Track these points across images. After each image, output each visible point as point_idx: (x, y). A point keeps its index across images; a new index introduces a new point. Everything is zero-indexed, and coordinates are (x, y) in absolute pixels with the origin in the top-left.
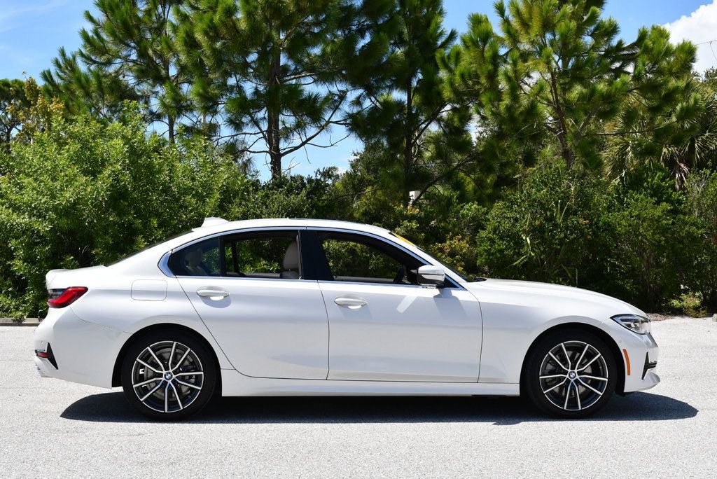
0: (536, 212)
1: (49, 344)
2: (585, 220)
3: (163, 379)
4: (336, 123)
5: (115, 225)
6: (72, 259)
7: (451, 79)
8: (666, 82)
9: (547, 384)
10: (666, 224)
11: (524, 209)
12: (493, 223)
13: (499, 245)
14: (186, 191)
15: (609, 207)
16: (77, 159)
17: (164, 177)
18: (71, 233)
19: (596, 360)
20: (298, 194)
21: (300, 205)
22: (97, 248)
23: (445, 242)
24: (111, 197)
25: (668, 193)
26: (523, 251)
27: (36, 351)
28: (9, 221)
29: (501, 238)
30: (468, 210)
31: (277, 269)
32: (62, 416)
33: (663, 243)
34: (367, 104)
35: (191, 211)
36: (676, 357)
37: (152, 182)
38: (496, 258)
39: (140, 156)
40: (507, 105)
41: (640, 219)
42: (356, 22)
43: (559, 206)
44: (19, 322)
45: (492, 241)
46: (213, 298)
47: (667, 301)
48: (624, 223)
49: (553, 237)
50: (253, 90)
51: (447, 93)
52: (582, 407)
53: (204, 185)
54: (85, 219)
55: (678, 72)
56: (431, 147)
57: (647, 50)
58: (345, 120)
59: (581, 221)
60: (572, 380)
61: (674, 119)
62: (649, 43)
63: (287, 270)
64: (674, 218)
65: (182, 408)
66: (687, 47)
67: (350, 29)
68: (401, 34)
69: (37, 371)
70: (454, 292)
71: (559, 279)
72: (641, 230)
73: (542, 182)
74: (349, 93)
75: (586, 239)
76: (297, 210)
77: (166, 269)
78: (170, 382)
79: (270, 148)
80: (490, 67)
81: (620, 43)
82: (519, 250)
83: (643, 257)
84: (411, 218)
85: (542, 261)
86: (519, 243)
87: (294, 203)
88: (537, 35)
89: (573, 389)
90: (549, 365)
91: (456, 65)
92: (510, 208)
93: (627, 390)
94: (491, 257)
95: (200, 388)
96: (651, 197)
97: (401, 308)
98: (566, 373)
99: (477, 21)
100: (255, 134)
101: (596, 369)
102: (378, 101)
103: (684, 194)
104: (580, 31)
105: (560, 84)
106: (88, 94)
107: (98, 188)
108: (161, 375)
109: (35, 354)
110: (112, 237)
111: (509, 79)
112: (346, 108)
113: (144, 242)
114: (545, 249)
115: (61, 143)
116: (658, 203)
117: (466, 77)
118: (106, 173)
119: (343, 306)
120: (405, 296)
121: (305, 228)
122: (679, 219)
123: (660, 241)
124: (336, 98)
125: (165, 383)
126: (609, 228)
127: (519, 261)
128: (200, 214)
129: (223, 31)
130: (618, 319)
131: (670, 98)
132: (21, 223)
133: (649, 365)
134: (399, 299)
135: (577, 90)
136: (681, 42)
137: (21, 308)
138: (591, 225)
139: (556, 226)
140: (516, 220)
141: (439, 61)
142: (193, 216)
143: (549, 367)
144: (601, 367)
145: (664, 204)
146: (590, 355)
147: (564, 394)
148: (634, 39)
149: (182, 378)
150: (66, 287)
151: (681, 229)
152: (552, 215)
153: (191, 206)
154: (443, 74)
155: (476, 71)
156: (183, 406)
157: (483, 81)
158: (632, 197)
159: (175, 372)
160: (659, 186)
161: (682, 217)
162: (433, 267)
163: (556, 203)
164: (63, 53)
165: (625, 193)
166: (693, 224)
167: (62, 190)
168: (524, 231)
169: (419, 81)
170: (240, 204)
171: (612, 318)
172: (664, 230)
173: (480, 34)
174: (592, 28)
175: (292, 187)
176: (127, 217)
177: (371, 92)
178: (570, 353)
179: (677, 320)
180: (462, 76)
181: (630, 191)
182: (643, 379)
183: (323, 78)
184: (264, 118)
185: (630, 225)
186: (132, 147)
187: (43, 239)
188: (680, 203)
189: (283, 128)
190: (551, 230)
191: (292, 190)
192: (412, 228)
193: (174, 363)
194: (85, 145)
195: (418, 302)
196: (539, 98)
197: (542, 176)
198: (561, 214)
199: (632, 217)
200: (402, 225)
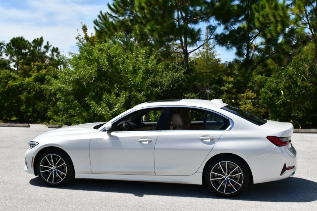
4: (212, 38)
7: (259, 17)
11: (282, 78)
12: (268, 84)
13: (269, 95)
21: (179, 77)
23: (245, 93)
26: (281, 98)
29: (271, 91)
30: (258, 78)
38: (268, 101)
43: (299, 77)
45: (266, 93)
49: (295, 91)
51: (257, 23)
58: (215, 37)
59: (308, 84)
74: (221, 25)
75: (311, 92)
80: (274, 11)
82: (279, 97)
91: (262, 11)
94: (265, 100)
102: (234, 27)
111: (281, 17)
127: (278, 103)
138: (313, 86)
139: (297, 86)
152: (296, 81)
164: (101, 13)
168: (282, 88)
180: (263, 15)
190: (295, 88)
192: (230, 87)
198: (300, 80)
200: (225, 86)
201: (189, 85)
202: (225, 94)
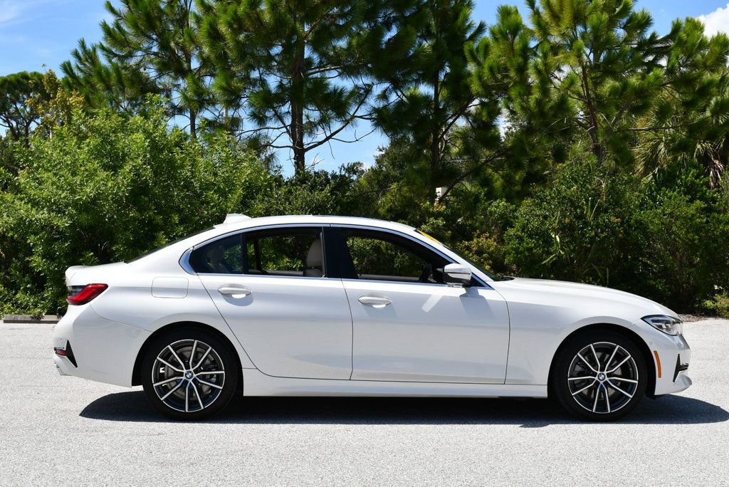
0: (566, 210)
1: (68, 342)
2: (617, 218)
3: (184, 378)
4: (361, 117)
5: (135, 221)
6: (92, 256)
7: (480, 72)
8: (700, 76)
9: (575, 386)
10: (699, 223)
11: (553, 207)
12: (522, 220)
13: (528, 244)
14: (207, 186)
15: (642, 205)
16: (97, 153)
17: (186, 172)
18: (91, 229)
19: (626, 362)
20: (322, 190)
21: (324, 201)
22: (118, 244)
23: (472, 240)
24: (131, 192)
25: (702, 191)
26: (552, 249)
27: (55, 349)
28: (27, 217)
29: (530, 236)
30: (496, 207)
31: (301, 267)
32: (81, 415)
33: (696, 242)
34: (393, 98)
35: (213, 207)
36: (708, 359)
37: (174, 178)
38: (525, 257)
39: (161, 151)
40: (537, 99)
41: (672, 217)
42: (382, 15)
43: (590, 204)
44: (37, 319)
45: (521, 239)
46: (234, 296)
47: (700, 302)
48: (656, 221)
49: (583, 235)
50: (277, 84)
51: (475, 87)
52: (611, 409)
53: (226, 181)
54: (105, 215)
55: (712, 66)
56: (459, 142)
57: (681, 43)
58: (370, 115)
59: (613, 219)
60: (601, 382)
61: (708, 114)
62: (683, 35)
63: (310, 268)
64: (708, 217)
65: (202, 408)
66: (721, 40)
67: (376, 21)
68: (428, 26)
69: (56, 370)
70: (481, 292)
71: (589, 279)
72: (674, 228)
73: (573, 178)
74: (375, 87)
75: (617, 237)
76: (320, 206)
77: (188, 266)
78: (190, 381)
79: (294, 144)
80: (520, 60)
81: (653, 36)
82: (548, 248)
83: (676, 256)
84: (437, 215)
85: (572, 260)
86: (548, 242)
87: (318, 200)
88: (568, 28)
89: (602, 391)
90: (577, 366)
91: (485, 58)
92: (539, 205)
93: (657, 392)
94: (519, 256)
95: (221, 388)
96: (685, 195)
97: (427, 307)
98: (595, 374)
99: (506, 13)
100: (278, 128)
101: (626, 371)
102: (404, 95)
103: (718, 191)
104: (612, 23)
105: (592, 78)
106: (108, 88)
107: (118, 183)
108: (181, 374)
109: (54, 352)
110: (132, 233)
111: (539, 72)
112: (372, 102)
113: (165, 238)
114: (575, 247)
115: (82, 138)
116: (691, 201)
117: (495, 70)
118: (127, 168)
119: (368, 304)
120: (430, 295)
121: (329, 225)
122: (714, 217)
123: (694, 240)
124: (362, 91)
125: (186, 382)
126: (641, 226)
127: (548, 260)
128: (222, 210)
129: (247, 23)
130: (649, 320)
131: (705, 91)
132: (40, 219)
133: (680, 367)
134: (425, 298)
135: (609, 84)
136: (716, 35)
137: (40, 306)
138: (622, 223)
139: (586, 224)
140: (545, 217)
141: (467, 54)
142: (215, 212)
143: (578, 368)
144: (631, 369)
145: (698, 201)
146: (619, 357)
147: (592, 396)
148: (668, 31)
149: (203, 377)
150: (85, 284)
151: (716, 228)
152: (582, 212)
153: (213, 202)
154: (471, 68)
155: (505, 64)
156: (204, 406)
157: (512, 74)
158: (665, 194)
159: (196, 371)
160: (693, 183)
161: (716, 215)
162: (460, 266)
163: (587, 200)
164: (83, 44)
165: (658, 190)
166: (728, 223)
167: (81, 185)
168: (554, 229)
169: (447, 74)
170: (263, 200)
171: (643, 319)
172: (698, 229)
173: (509, 26)
174: (625, 20)
175: (316, 183)
176: (148, 213)
177: (397, 85)
178: (600, 354)
179: (710, 322)
180: (491, 69)
181: (664, 188)
182: (674, 381)
183: (348, 71)
184: (288, 112)
185: (663, 223)
186: (153, 141)
187: (62, 235)
188: (714, 200)
189: (307, 123)
190: (582, 228)
191: (316, 186)
192: (439, 225)
193: (195, 362)
194: (105, 140)
195: (444, 301)
196: (569, 93)
197: (572, 173)
198: (591, 212)
199: (664, 215)
200: (428, 223)
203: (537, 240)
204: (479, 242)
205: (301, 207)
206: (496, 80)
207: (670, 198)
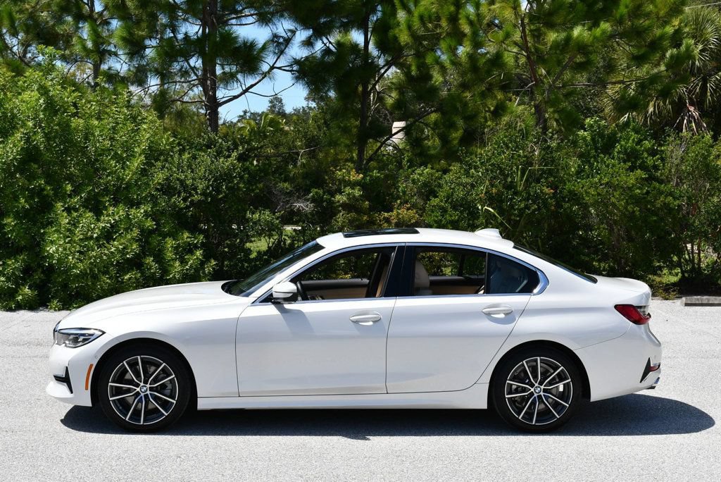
2: (549, 189)
4: (279, 68)
7: (409, 21)
10: (639, 194)
11: (480, 175)
12: (446, 190)
13: (451, 216)
14: (103, 152)
15: (578, 172)
20: (229, 156)
21: (229, 170)
23: (392, 211)
24: (20, 161)
25: (643, 158)
26: (478, 222)
29: (454, 208)
30: (420, 175)
31: (202, 242)
33: (636, 214)
34: (319, 46)
41: (610, 187)
43: (519, 172)
45: (444, 211)
48: (592, 191)
49: (512, 206)
51: (404, 37)
53: (123, 146)
55: (666, 16)
58: (291, 66)
59: (546, 190)
61: (663, 68)
64: (649, 187)
72: (613, 200)
74: (298, 33)
75: (548, 210)
76: (226, 174)
79: (206, 98)
80: (452, 8)
84: (353, 185)
86: (474, 214)
91: (416, 5)
92: (467, 174)
96: (625, 162)
100: (189, 81)
102: (330, 43)
111: (471, 23)
116: (632, 169)
117: (426, 19)
122: (654, 188)
123: (634, 212)
124: (282, 40)
126: (575, 197)
131: (655, 46)
135: (552, 36)
138: (555, 194)
139: (516, 194)
140: (473, 186)
141: (396, 1)
142: (110, 181)
145: (639, 171)
151: (656, 199)
152: (512, 182)
153: (109, 169)
154: (401, 15)
155: (437, 13)
157: (444, 23)
160: (633, 149)
161: (657, 185)
163: (517, 169)
165: (596, 158)
166: (671, 194)
168: (480, 200)
169: (377, 20)
170: (163, 167)
172: (638, 201)
176: (38, 182)
180: (421, 18)
185: (599, 194)
188: (656, 168)
190: (511, 199)
191: (221, 152)
192: (354, 196)
196: (504, 46)
198: (522, 180)
199: (601, 185)
200: (343, 192)
201: (253, 190)
202: (343, 212)
203: (461, 212)
204: (398, 214)
205: (204, 176)
206: (427, 29)
207: (608, 166)
